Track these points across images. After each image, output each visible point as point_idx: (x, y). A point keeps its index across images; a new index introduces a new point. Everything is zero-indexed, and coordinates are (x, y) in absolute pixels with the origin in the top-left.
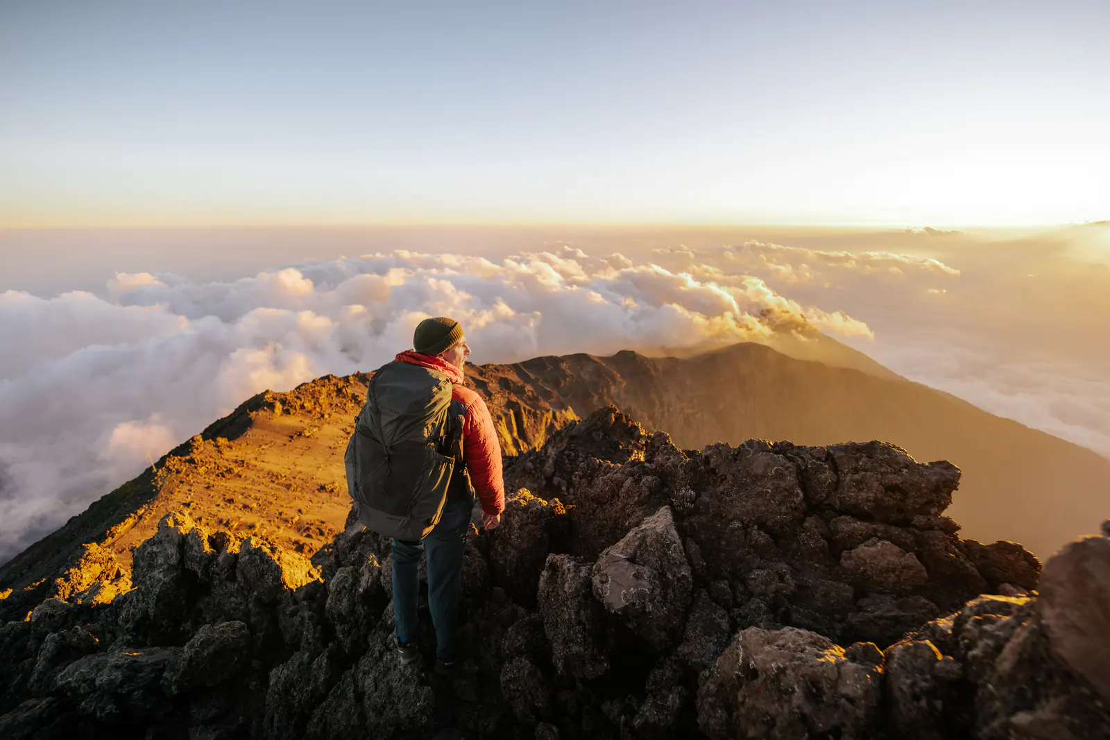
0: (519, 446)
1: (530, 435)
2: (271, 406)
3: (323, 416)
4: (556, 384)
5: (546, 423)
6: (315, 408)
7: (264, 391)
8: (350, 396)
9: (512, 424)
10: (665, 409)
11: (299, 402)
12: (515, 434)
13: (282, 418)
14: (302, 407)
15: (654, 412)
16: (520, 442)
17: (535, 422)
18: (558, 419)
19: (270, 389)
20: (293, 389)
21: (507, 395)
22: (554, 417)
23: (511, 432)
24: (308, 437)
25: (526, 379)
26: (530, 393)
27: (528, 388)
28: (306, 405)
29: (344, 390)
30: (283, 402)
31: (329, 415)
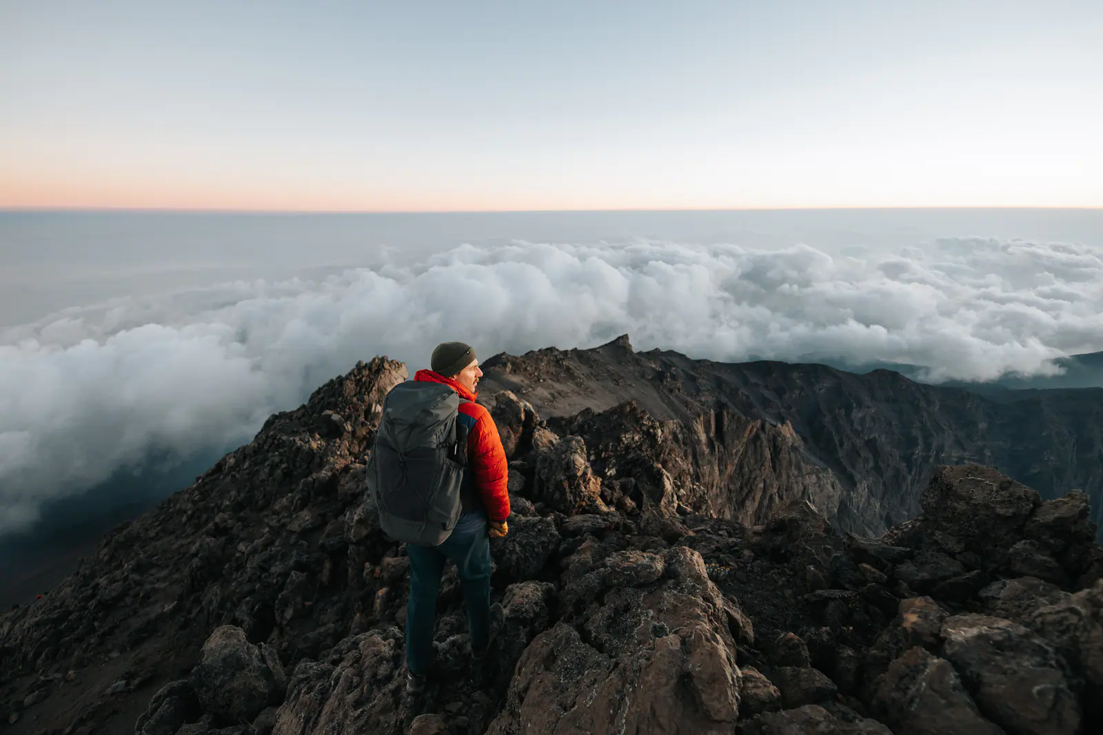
0: (714, 448)
1: (728, 439)
2: (505, 365)
3: (539, 380)
4: (780, 392)
5: (751, 432)
6: (534, 373)
7: (502, 352)
8: (565, 367)
9: (710, 424)
10: (933, 453)
11: (524, 366)
12: (712, 435)
13: (510, 375)
14: (525, 369)
15: (913, 454)
16: (716, 444)
17: (737, 427)
18: (767, 431)
19: (507, 352)
20: (523, 354)
21: (717, 394)
22: (763, 427)
23: (707, 431)
24: (524, 394)
25: (746, 382)
26: (744, 398)
27: (743, 391)
28: (528, 368)
29: (561, 362)
30: (513, 364)
31: (544, 380)
